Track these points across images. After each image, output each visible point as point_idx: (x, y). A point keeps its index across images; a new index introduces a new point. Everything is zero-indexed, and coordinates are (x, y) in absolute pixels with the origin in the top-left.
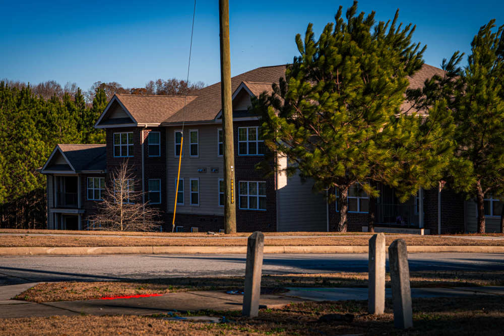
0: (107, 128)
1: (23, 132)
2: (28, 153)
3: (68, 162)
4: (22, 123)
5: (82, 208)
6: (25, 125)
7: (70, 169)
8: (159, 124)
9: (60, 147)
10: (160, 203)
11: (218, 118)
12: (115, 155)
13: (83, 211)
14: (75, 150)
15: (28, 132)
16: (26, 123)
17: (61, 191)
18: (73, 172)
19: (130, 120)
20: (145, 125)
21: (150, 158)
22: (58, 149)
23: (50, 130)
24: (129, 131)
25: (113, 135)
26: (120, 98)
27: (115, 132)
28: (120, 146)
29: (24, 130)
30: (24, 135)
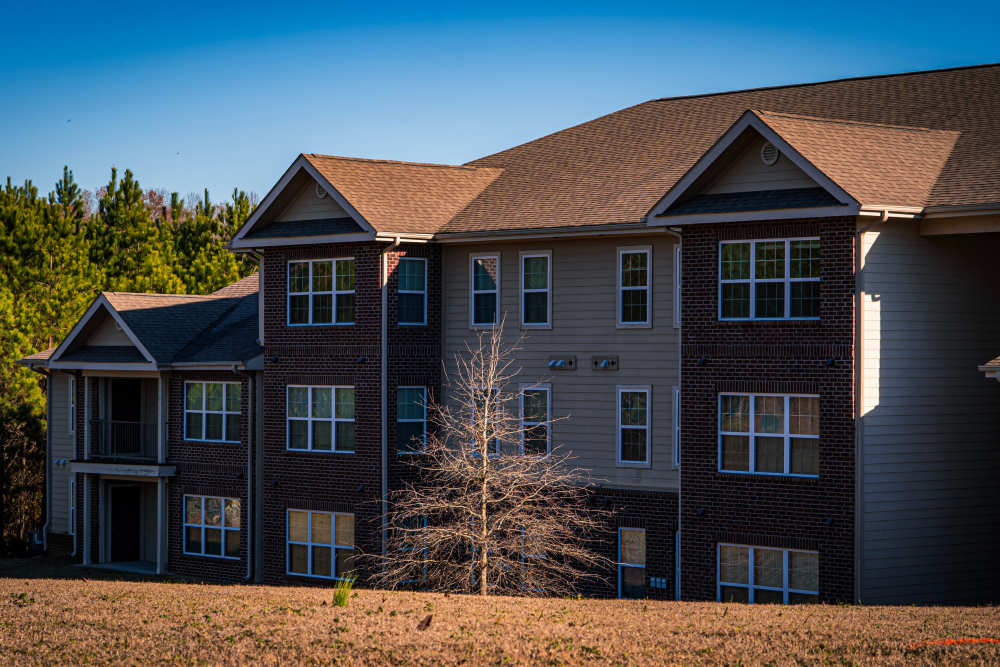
0: (266, 249)
3: (135, 340)
5: (167, 463)
7: (142, 359)
8: (430, 237)
9: (108, 298)
10: (425, 451)
11: (658, 216)
12: (292, 321)
13: (170, 471)
14: (148, 307)
17: (102, 416)
18: (150, 366)
19: (351, 223)
20: (395, 238)
21: (402, 328)
22: (102, 306)
23: (23, 264)
24: (340, 256)
25: (285, 266)
26: (316, 164)
27: (290, 259)
28: (307, 297)
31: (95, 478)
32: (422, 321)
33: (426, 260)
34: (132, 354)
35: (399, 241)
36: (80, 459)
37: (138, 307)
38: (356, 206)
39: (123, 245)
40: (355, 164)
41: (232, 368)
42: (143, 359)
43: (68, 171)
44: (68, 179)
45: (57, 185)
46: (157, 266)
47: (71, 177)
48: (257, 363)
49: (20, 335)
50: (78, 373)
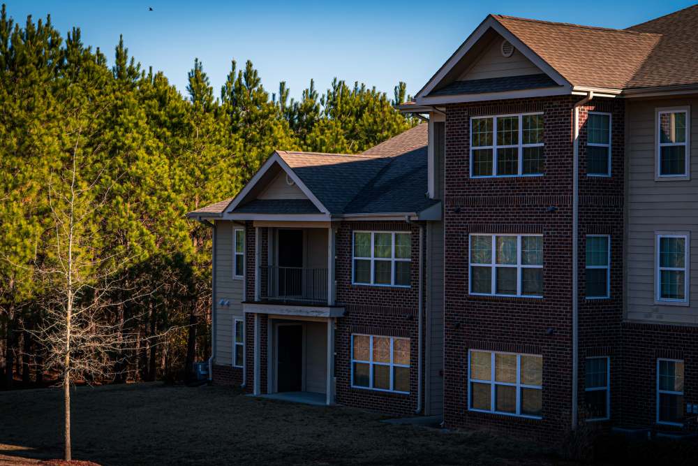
1: (123, 135)
2: (138, 181)
3: (309, 194)
4: (121, 116)
5: (335, 306)
6: (129, 121)
8: (619, 92)
9: (282, 156)
10: (609, 297)
12: (476, 174)
13: (340, 312)
15: (136, 135)
16: (130, 118)
17: (270, 263)
18: (324, 217)
19: (544, 78)
20: (588, 92)
21: (591, 179)
22: (276, 163)
23: (173, 136)
24: (528, 111)
25: (469, 122)
26: (505, 23)
27: (475, 115)
28: (491, 150)
29: (126, 131)
30: (127, 142)
31: (264, 317)
32: (606, 172)
33: (610, 115)
34: (308, 207)
35: (592, 95)
36: (250, 301)
37: (309, 165)
38: (549, 62)
39: (249, 121)
40: (538, 26)
41: (406, 219)
42: (316, 211)
43: (198, 62)
44: (198, 69)
45: (189, 74)
46: (281, 138)
47: (200, 68)
48: (429, 214)
49: (173, 195)
50: (248, 224)
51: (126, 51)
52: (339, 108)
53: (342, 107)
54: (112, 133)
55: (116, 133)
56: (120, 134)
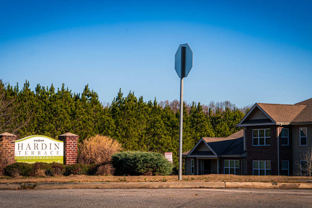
0: (247, 127)
1: (157, 130)
2: (162, 145)
3: (211, 150)
4: (156, 124)
6: (159, 126)
7: (213, 154)
8: (289, 123)
9: (204, 139)
12: (254, 145)
14: (214, 141)
15: (161, 130)
16: (159, 125)
17: (201, 169)
18: (216, 156)
19: (269, 120)
21: (283, 146)
22: (202, 141)
24: (266, 128)
25: (252, 131)
26: (260, 105)
27: (254, 129)
28: (258, 138)
29: (158, 129)
30: (158, 132)
32: (287, 144)
33: (288, 129)
34: (210, 153)
35: (282, 125)
37: (211, 141)
38: (271, 116)
40: (269, 105)
41: (237, 156)
48: (244, 155)
50: (195, 158)
51: (157, 102)
52: (227, 118)
53: (228, 117)
54: (154, 129)
55: (155, 129)
56: (156, 130)
